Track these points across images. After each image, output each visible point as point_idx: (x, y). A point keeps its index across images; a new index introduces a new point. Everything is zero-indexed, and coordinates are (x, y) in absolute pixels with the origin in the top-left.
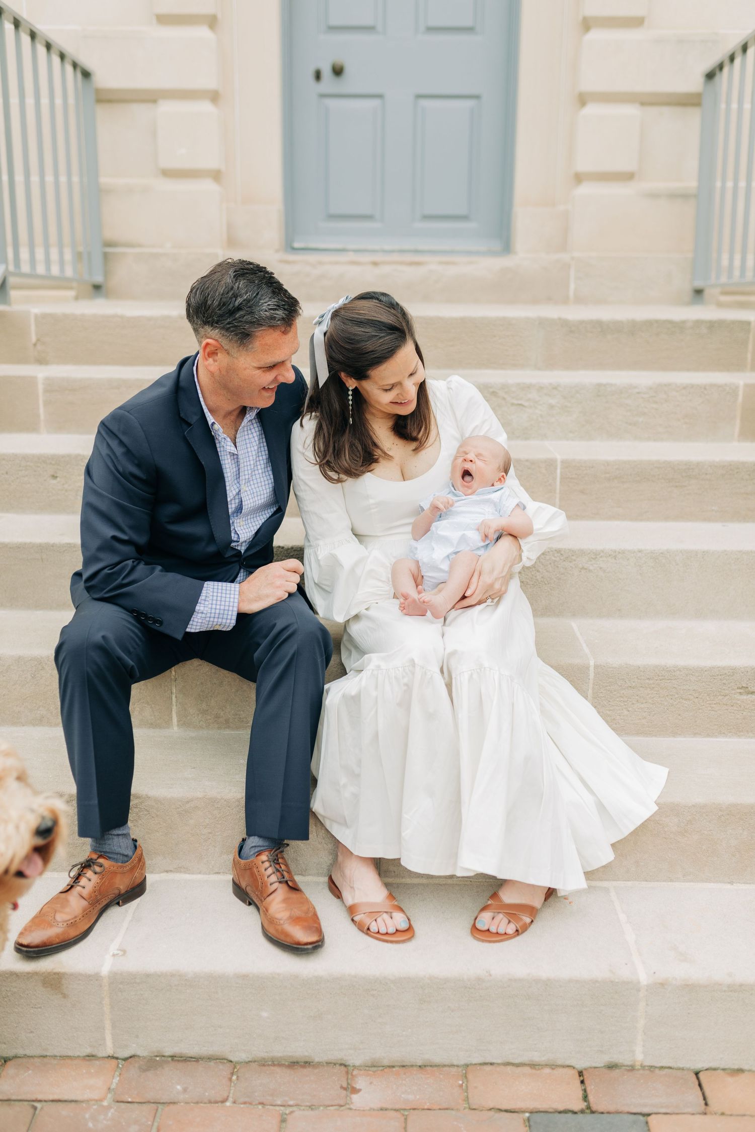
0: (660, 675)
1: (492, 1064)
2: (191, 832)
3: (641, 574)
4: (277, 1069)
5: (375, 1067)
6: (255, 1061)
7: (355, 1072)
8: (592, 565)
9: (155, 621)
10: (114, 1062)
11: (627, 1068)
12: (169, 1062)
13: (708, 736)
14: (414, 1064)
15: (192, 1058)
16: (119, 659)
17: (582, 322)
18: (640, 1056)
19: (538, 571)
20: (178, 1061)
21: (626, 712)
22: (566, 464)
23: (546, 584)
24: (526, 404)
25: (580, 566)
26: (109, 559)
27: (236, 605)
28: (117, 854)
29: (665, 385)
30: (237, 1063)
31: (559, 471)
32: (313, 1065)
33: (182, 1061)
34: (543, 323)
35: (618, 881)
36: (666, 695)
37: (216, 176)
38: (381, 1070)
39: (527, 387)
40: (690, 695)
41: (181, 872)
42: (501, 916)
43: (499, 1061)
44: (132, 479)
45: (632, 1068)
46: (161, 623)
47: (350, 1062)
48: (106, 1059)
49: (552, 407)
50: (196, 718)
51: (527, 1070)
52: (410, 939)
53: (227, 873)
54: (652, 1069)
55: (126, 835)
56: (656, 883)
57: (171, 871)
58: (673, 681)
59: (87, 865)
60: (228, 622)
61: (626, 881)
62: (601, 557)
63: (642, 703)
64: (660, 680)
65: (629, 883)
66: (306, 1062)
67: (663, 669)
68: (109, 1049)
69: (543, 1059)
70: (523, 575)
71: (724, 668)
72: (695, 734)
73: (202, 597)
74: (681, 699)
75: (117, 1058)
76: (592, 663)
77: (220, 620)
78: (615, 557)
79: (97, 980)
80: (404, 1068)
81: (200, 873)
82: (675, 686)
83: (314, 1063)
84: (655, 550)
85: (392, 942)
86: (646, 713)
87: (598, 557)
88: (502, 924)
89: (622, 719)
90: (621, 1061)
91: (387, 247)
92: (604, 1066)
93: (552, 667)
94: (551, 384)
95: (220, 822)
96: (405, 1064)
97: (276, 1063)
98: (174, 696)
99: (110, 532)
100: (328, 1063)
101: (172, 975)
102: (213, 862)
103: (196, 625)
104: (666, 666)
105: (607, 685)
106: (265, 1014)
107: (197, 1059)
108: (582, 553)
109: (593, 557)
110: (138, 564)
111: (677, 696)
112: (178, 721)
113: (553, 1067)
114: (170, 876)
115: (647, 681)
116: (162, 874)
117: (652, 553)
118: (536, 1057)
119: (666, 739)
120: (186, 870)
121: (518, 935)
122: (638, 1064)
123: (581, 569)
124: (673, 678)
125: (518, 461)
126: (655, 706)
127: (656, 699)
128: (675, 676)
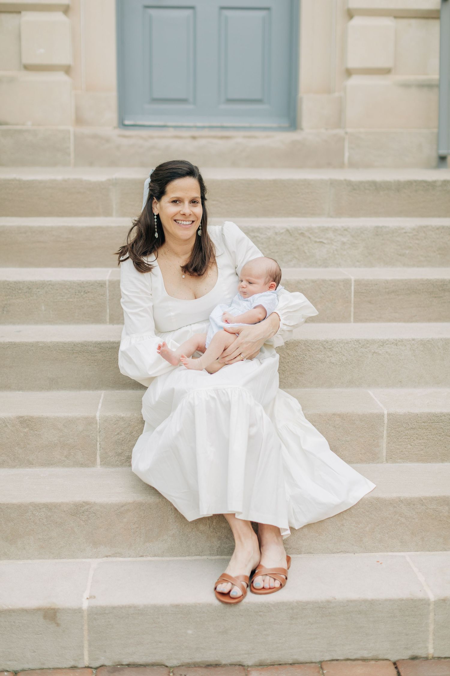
0: (432, 419)
1: (337, 660)
2: (124, 527)
3: (414, 356)
5: (262, 666)
6: (183, 666)
7: (249, 669)
8: (381, 350)
10: (90, 670)
11: (424, 659)
12: (126, 668)
14: (287, 663)
15: (141, 665)
17: (361, 183)
18: (431, 651)
19: (344, 355)
20: (132, 667)
21: (409, 446)
22: (358, 283)
23: (349, 364)
24: (325, 241)
25: (373, 351)
29: (424, 227)
30: (171, 667)
31: (353, 288)
32: (221, 666)
33: (135, 667)
34: (333, 183)
35: (411, 552)
36: (436, 433)
37: (67, 70)
38: (266, 667)
39: (325, 230)
41: (116, 557)
43: (342, 658)
45: (426, 659)
47: (245, 663)
48: (84, 669)
49: (344, 243)
50: (114, 459)
51: (360, 662)
53: (148, 556)
54: (439, 659)
56: (435, 552)
57: (110, 556)
58: (441, 424)
61: (415, 551)
62: (387, 344)
63: (420, 440)
64: (432, 423)
65: (418, 553)
66: (216, 665)
67: (434, 415)
68: (86, 662)
69: (370, 655)
70: (334, 358)
74: (446, 436)
75: (91, 668)
76: (386, 412)
78: (396, 345)
79: (79, 613)
80: (280, 666)
81: (130, 557)
82: (442, 427)
83: (222, 665)
84: (423, 339)
86: (423, 446)
87: (385, 344)
89: (407, 451)
90: (419, 655)
91: (199, 124)
92: (409, 658)
94: (342, 227)
95: (144, 520)
96: (280, 663)
97: (197, 665)
98: (98, 443)
100: (231, 665)
101: (130, 607)
102: (139, 548)
104: (435, 413)
105: (397, 427)
106: (190, 632)
107: (145, 666)
108: (373, 342)
109: (381, 344)
111: (443, 434)
112: (101, 461)
113: (376, 660)
114: (110, 559)
115: (423, 424)
116: (104, 559)
117: (422, 340)
118: (366, 654)
119: (437, 464)
120: (120, 555)
122: (430, 656)
123: (373, 353)
124: (440, 421)
125: (324, 281)
126: (429, 441)
127: (430, 437)
128: (442, 420)
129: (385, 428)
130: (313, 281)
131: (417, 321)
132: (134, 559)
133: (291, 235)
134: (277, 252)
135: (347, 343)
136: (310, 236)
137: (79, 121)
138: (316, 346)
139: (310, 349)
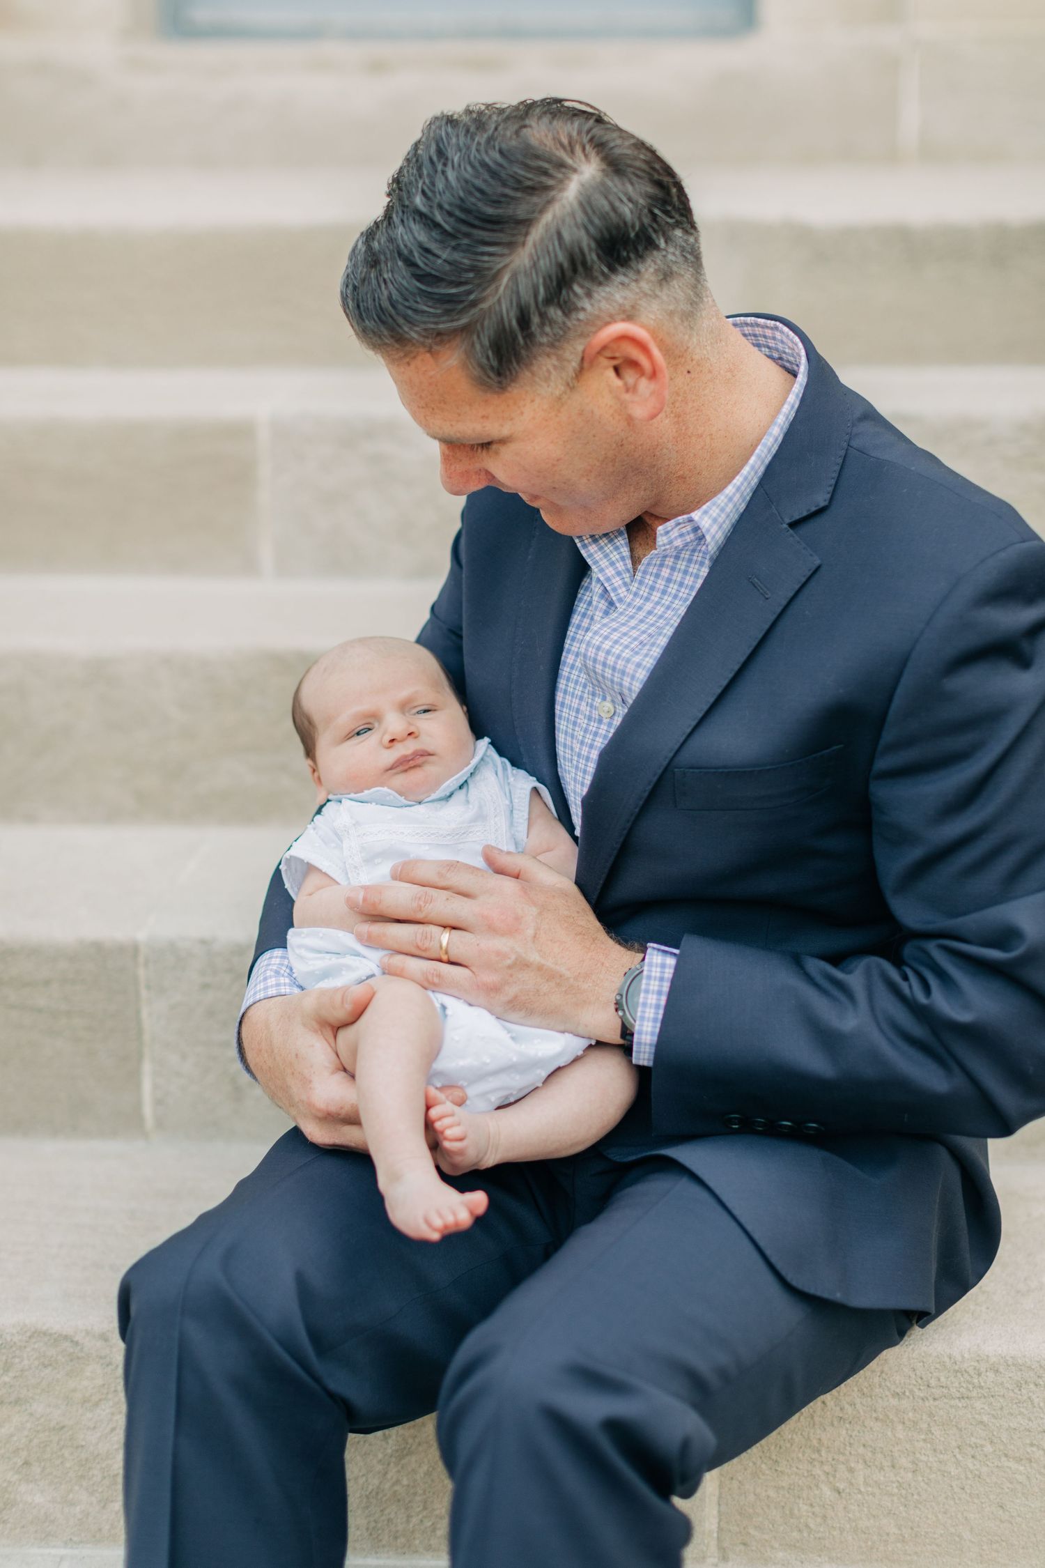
0: (933, 1382)
36: (954, 1444)
40: (1032, 1445)
58: (978, 1405)
63: (882, 1468)
74: (1003, 1459)
82: (985, 1419)
111: (989, 1448)
115: (894, 1402)
124: (974, 1394)
126: (920, 1479)
127: (924, 1458)
128: (981, 1387)
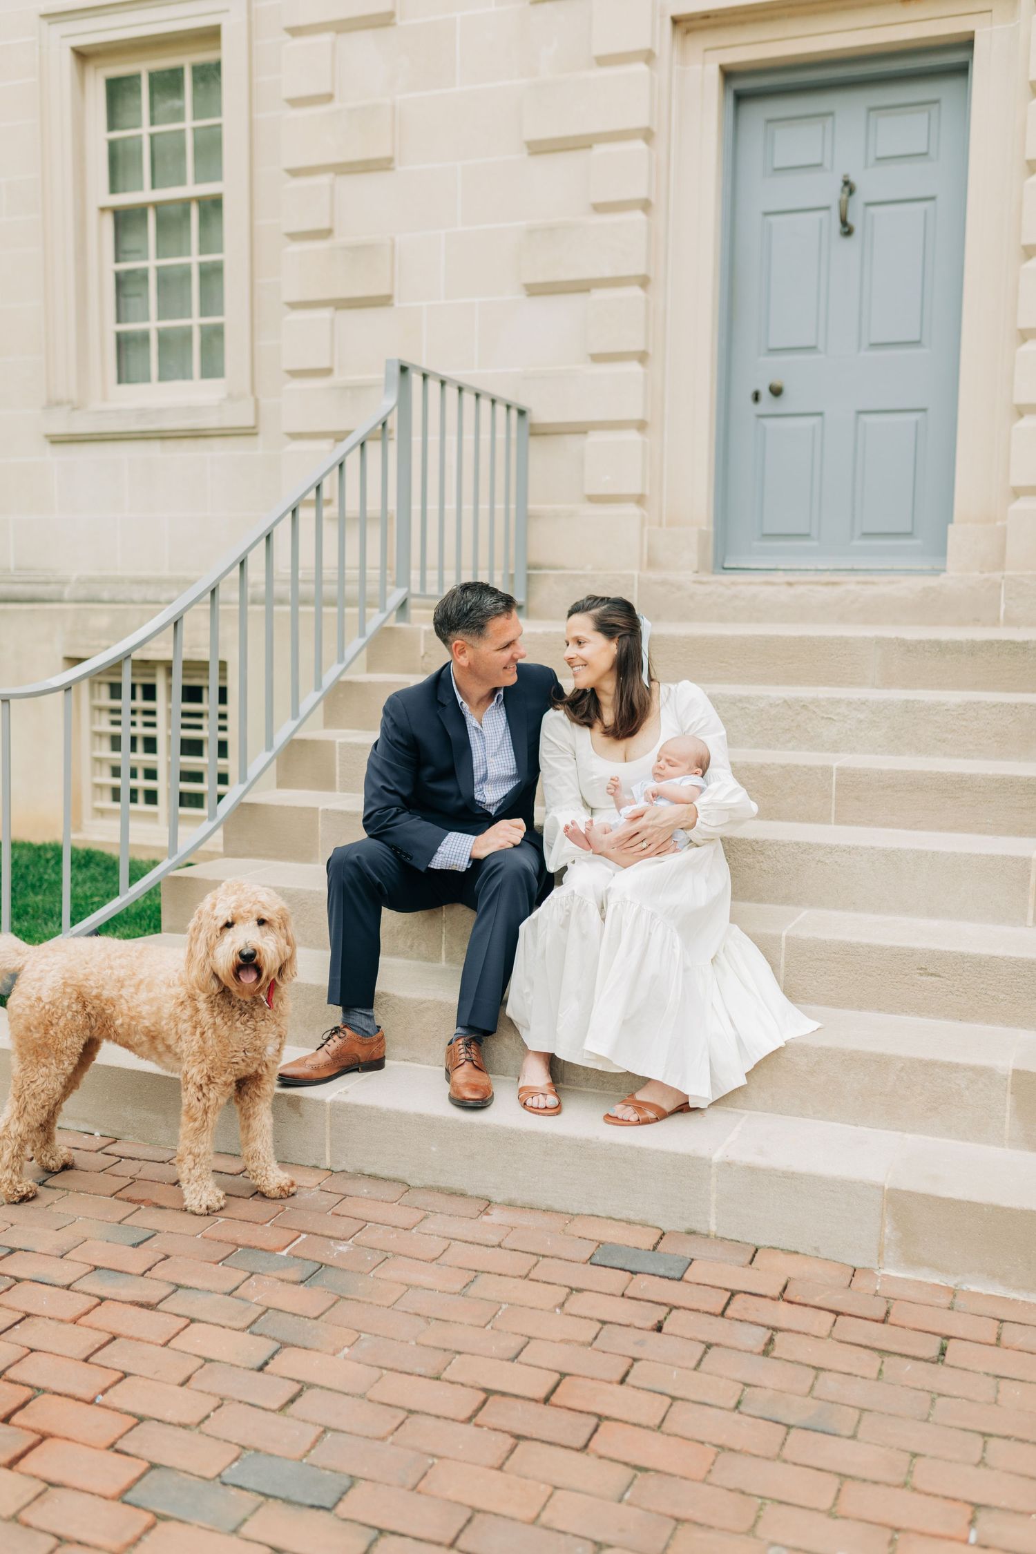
0: (845, 950)
1: (598, 1216)
3: (874, 869)
4: (439, 1195)
5: (510, 1205)
6: (425, 1187)
7: (494, 1205)
8: (828, 858)
9: (407, 855)
10: (330, 1173)
11: (703, 1236)
12: (365, 1177)
13: (892, 1013)
14: (541, 1208)
16: (369, 875)
17: (920, 642)
18: (713, 1228)
19: (779, 861)
20: (373, 1178)
21: (815, 983)
22: (842, 772)
23: (785, 874)
24: (835, 718)
25: (817, 858)
26: (379, 804)
27: (469, 851)
28: (359, 1027)
29: (974, 703)
30: (412, 1186)
31: (834, 778)
32: (466, 1196)
34: (880, 642)
35: (756, 1111)
36: (851, 969)
37: (640, 500)
38: (513, 1207)
39: (838, 702)
41: (414, 1062)
42: (630, 1108)
43: (603, 1215)
44: (398, 746)
45: (708, 1236)
46: (411, 858)
47: (493, 1199)
48: (325, 1170)
49: (861, 721)
51: (624, 1224)
52: (558, 1113)
54: (724, 1240)
55: (371, 1017)
56: (789, 1116)
57: (408, 1060)
58: (857, 957)
59: (336, 1030)
60: (462, 864)
61: (763, 1112)
63: (830, 976)
64: (844, 954)
65: (766, 1114)
66: (461, 1194)
67: (847, 944)
68: (328, 1163)
69: (637, 1218)
70: (766, 864)
71: (903, 948)
72: (880, 1010)
73: (445, 841)
74: (865, 975)
75: (332, 1171)
76: (784, 934)
77: (456, 861)
78: (849, 853)
79: (322, 1105)
80: (532, 1210)
81: (428, 1064)
82: (859, 961)
85: (539, 1114)
86: (834, 985)
88: (630, 1114)
89: (811, 989)
90: (698, 1229)
91: (820, 567)
92: (684, 1231)
93: (748, 935)
96: (534, 1207)
97: (440, 1190)
98: (443, 936)
99: (380, 783)
100: (476, 1197)
101: (372, 1108)
103: (438, 863)
104: (849, 942)
105: (798, 955)
107: (385, 1179)
108: (819, 847)
110: (403, 812)
111: (861, 971)
112: (446, 957)
113: (645, 1226)
114: (407, 1063)
116: (401, 1062)
118: (632, 1216)
120: (418, 1061)
121: (640, 1124)
122: (712, 1234)
123: (819, 861)
124: (856, 954)
125: (797, 766)
126: (841, 979)
127: (842, 973)
128: (858, 952)
129: (783, 954)
130: (783, 767)
131: (922, 829)
132: (432, 1067)
133: (790, 708)
134: (771, 729)
135: (783, 846)
136: (816, 710)
137: (652, 563)
138: (743, 847)
139: (736, 850)
